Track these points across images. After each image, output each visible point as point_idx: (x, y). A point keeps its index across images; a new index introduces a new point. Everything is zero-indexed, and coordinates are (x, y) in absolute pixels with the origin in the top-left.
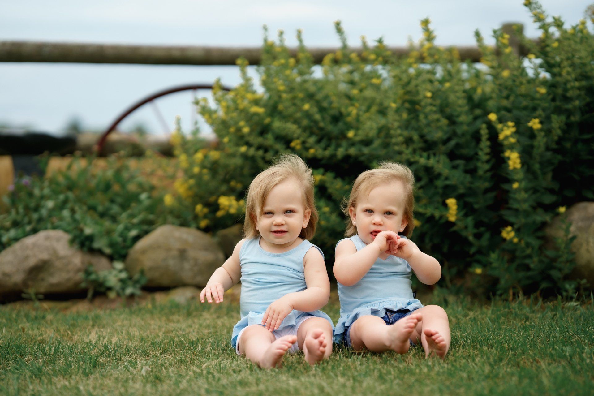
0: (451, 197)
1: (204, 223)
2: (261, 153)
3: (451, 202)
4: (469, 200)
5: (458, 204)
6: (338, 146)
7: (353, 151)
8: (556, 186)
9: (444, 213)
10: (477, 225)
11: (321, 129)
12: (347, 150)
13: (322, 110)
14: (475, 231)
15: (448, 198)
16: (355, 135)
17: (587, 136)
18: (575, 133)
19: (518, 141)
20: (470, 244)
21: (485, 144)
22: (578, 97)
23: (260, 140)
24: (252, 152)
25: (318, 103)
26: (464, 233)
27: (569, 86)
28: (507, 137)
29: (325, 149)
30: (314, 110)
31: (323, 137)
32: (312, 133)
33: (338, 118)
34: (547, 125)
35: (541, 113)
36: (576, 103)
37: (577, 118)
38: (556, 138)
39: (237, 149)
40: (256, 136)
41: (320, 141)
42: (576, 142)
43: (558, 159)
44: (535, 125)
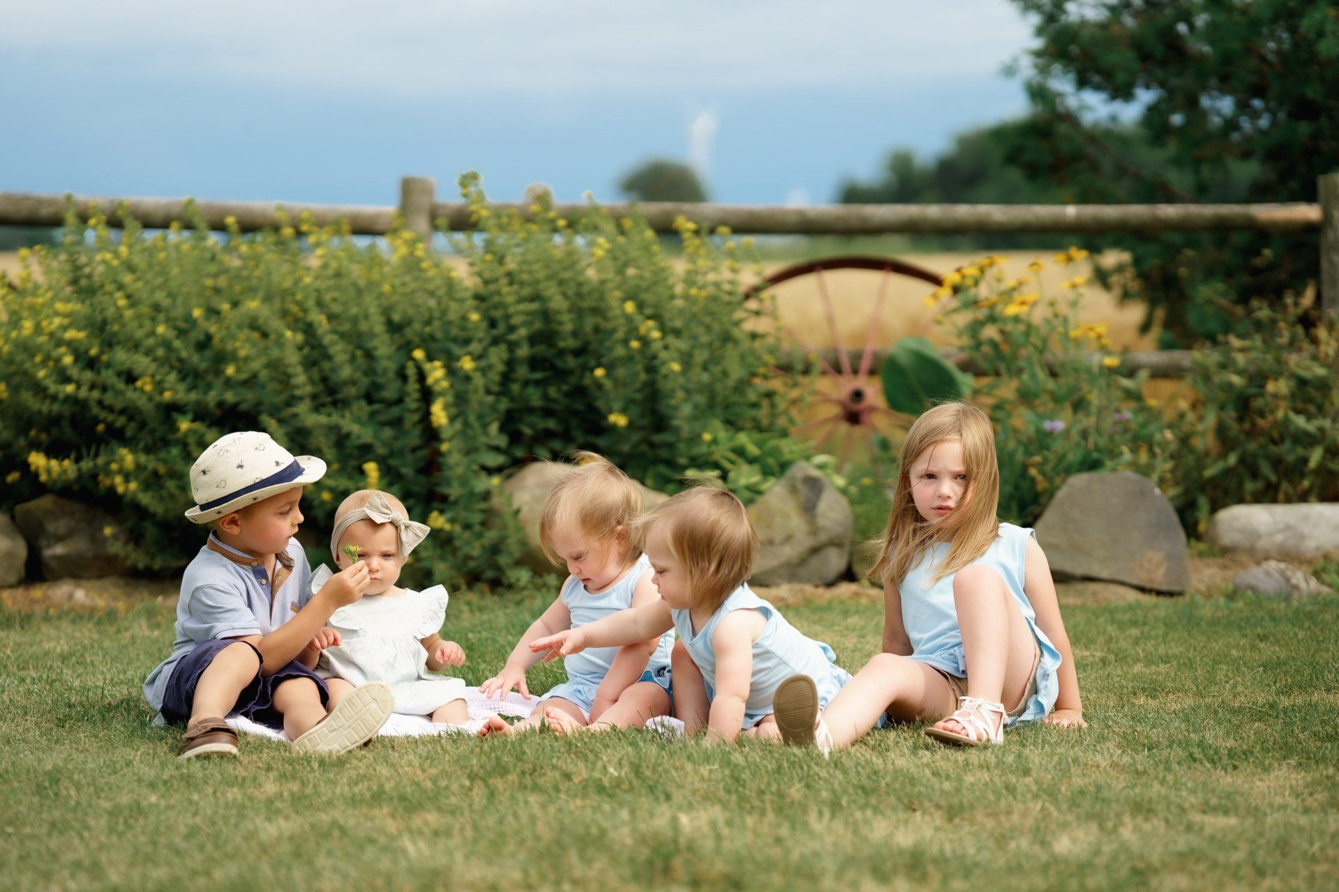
0: (370, 460)
2: (96, 394)
4: (393, 462)
5: (380, 470)
6: (209, 387)
7: (230, 397)
8: (502, 441)
11: (180, 360)
12: (221, 394)
13: (182, 333)
15: (366, 462)
16: (238, 370)
17: (538, 375)
18: (522, 372)
19: (452, 386)
21: (413, 386)
22: (524, 324)
23: (88, 376)
24: (83, 393)
25: (173, 322)
27: (512, 311)
28: (437, 381)
29: (189, 391)
30: (171, 334)
31: (188, 374)
32: (172, 367)
33: (204, 344)
34: (483, 363)
35: (475, 347)
36: (523, 332)
37: (524, 351)
38: (497, 378)
39: (61, 387)
40: (83, 369)
41: (183, 379)
42: (526, 383)
43: (504, 404)
44: (467, 364)
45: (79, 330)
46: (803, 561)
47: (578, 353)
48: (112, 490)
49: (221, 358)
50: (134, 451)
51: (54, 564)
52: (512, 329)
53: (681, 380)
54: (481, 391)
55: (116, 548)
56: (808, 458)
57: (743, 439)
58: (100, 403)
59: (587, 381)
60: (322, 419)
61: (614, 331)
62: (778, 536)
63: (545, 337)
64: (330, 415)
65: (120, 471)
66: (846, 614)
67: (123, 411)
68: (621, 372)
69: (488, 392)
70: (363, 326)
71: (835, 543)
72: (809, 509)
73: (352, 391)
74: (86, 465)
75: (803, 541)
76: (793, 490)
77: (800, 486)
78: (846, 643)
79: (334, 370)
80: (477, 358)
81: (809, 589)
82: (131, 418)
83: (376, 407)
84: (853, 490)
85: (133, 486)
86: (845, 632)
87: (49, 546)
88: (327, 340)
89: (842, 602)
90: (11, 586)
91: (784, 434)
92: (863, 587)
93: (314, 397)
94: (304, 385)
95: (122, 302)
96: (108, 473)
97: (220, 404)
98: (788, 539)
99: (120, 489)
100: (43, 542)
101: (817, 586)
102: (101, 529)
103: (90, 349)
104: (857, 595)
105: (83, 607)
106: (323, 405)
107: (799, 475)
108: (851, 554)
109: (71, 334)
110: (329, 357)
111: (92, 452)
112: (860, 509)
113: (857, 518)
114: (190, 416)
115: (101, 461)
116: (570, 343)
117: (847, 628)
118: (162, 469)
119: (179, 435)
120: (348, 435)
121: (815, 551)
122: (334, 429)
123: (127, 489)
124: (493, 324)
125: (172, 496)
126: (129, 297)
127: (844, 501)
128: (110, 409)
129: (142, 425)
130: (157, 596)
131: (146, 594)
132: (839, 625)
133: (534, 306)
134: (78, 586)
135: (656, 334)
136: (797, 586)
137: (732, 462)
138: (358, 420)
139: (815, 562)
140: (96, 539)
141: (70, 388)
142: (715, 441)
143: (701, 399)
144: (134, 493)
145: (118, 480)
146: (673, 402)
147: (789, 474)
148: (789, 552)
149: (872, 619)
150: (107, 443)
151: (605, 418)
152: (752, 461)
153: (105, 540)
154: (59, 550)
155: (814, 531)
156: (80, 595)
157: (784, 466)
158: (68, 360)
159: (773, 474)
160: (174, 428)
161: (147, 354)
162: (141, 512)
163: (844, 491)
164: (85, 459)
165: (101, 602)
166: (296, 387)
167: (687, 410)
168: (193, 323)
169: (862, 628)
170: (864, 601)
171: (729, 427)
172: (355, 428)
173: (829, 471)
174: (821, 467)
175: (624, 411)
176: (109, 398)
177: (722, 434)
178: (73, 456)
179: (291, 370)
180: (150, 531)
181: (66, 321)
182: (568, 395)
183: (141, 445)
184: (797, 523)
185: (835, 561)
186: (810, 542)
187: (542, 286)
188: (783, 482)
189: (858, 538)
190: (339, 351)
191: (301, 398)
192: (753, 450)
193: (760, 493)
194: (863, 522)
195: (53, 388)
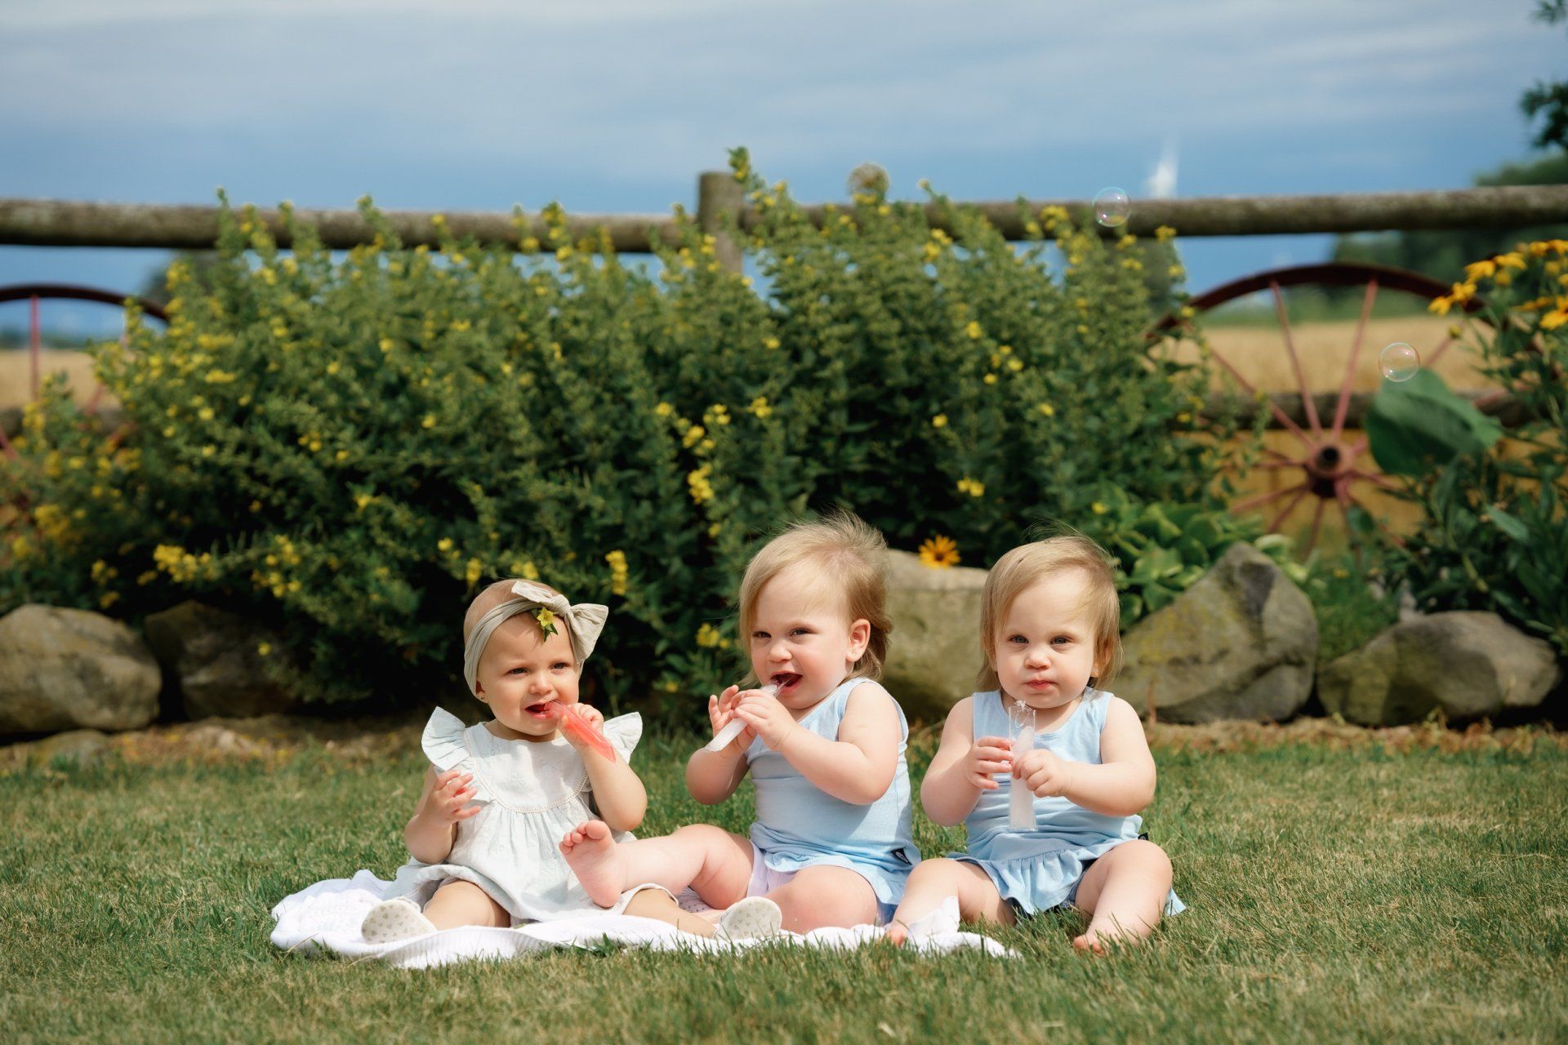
0: (616, 549)
1: (108, 599)
2: (244, 460)
3: (616, 558)
4: (646, 549)
5: (630, 563)
6: (399, 446)
7: (427, 459)
9: (605, 581)
10: (665, 600)
11: (361, 411)
12: (415, 456)
13: (363, 374)
14: (665, 610)
15: (609, 552)
16: (439, 423)
17: (860, 428)
18: (839, 419)
19: (733, 442)
20: (657, 636)
22: (840, 354)
23: (237, 433)
24: (226, 458)
25: (353, 359)
26: (644, 616)
27: (822, 336)
29: (372, 452)
30: (348, 374)
31: (372, 430)
32: (347, 420)
33: (395, 389)
34: (783, 408)
35: (773, 385)
36: (839, 365)
37: (841, 393)
38: (803, 430)
39: (193, 450)
40: (228, 426)
41: (363, 436)
42: (844, 439)
43: (814, 469)
44: (761, 409)
45: (226, 371)
46: (1243, 687)
47: (912, 393)
48: (268, 591)
49: (420, 407)
50: (294, 538)
51: (197, 696)
52: (823, 362)
53: (1056, 428)
54: (780, 451)
55: (275, 673)
56: (1251, 539)
57: (1155, 512)
58: (249, 471)
59: (925, 435)
60: (553, 488)
61: (960, 361)
62: (1207, 651)
63: (868, 370)
64: (563, 483)
65: (278, 567)
66: (1304, 763)
67: (281, 484)
68: (971, 419)
69: (790, 451)
70: (614, 357)
71: (1292, 660)
72: (1252, 612)
73: (593, 450)
74: (234, 559)
75: (1244, 657)
76: (1228, 583)
77: (1237, 578)
78: (1301, 808)
79: (570, 420)
80: (773, 402)
81: (1253, 726)
82: (292, 493)
83: (630, 473)
84: (1319, 583)
85: (294, 586)
86: (1301, 792)
87: (191, 673)
88: (561, 378)
89: (1300, 747)
90: (142, 728)
91: (1219, 505)
92: (1335, 723)
93: (541, 458)
94: (529, 441)
95: (280, 332)
96: (265, 570)
97: (416, 470)
98: (1222, 654)
99: (278, 592)
100: (183, 667)
101: (1265, 724)
102: (256, 649)
103: (242, 396)
104: (1325, 735)
105: (229, 757)
106: (555, 468)
107: (1237, 563)
108: (1316, 676)
109: (216, 376)
110: (565, 404)
111: (241, 542)
112: (1327, 612)
113: (1323, 625)
114: (372, 488)
115: (252, 554)
116: (902, 377)
117: (1303, 786)
118: (334, 562)
119: (358, 515)
120: (588, 510)
121: (1261, 671)
122: (568, 502)
123: (287, 590)
124: (796, 356)
125: (348, 600)
126: (289, 324)
127: (1304, 599)
128: (263, 479)
129: (309, 501)
130: (327, 739)
131: (310, 738)
132: (1291, 782)
133: (849, 328)
134: (227, 727)
135: (1015, 365)
136: (1236, 724)
137: (1139, 546)
138: (602, 491)
139: (1261, 687)
140: (251, 662)
141: (208, 451)
142: (1113, 515)
143: (1090, 455)
144: (296, 594)
145: (274, 578)
146: (1047, 461)
147: (1221, 561)
148: (1222, 673)
149: (1344, 772)
150: (261, 528)
151: (955, 486)
152: (1167, 544)
153: (262, 662)
154: (202, 677)
155: (1260, 641)
156: (227, 739)
157: (1214, 552)
158: (206, 414)
159: (1200, 563)
160: (352, 506)
161: (310, 402)
162: (309, 624)
163: (1304, 586)
164: (232, 553)
165: (254, 748)
166: (519, 444)
167: (1068, 470)
168: (379, 358)
169: (1329, 785)
170: (1335, 744)
171: (1134, 497)
172: (598, 502)
173: (1283, 558)
174: (1269, 551)
175: (978, 476)
176: (262, 465)
177: (1127, 508)
178: (214, 547)
179: (509, 420)
180: (321, 650)
181: (209, 360)
182: (899, 452)
183: (307, 529)
184: (1235, 631)
185: (1292, 686)
186: (1255, 659)
187: (860, 300)
188: (1213, 573)
189: (1327, 651)
190: (580, 394)
191: (522, 460)
192: (1169, 528)
193: (1181, 589)
194: (1334, 629)
195: (186, 451)
